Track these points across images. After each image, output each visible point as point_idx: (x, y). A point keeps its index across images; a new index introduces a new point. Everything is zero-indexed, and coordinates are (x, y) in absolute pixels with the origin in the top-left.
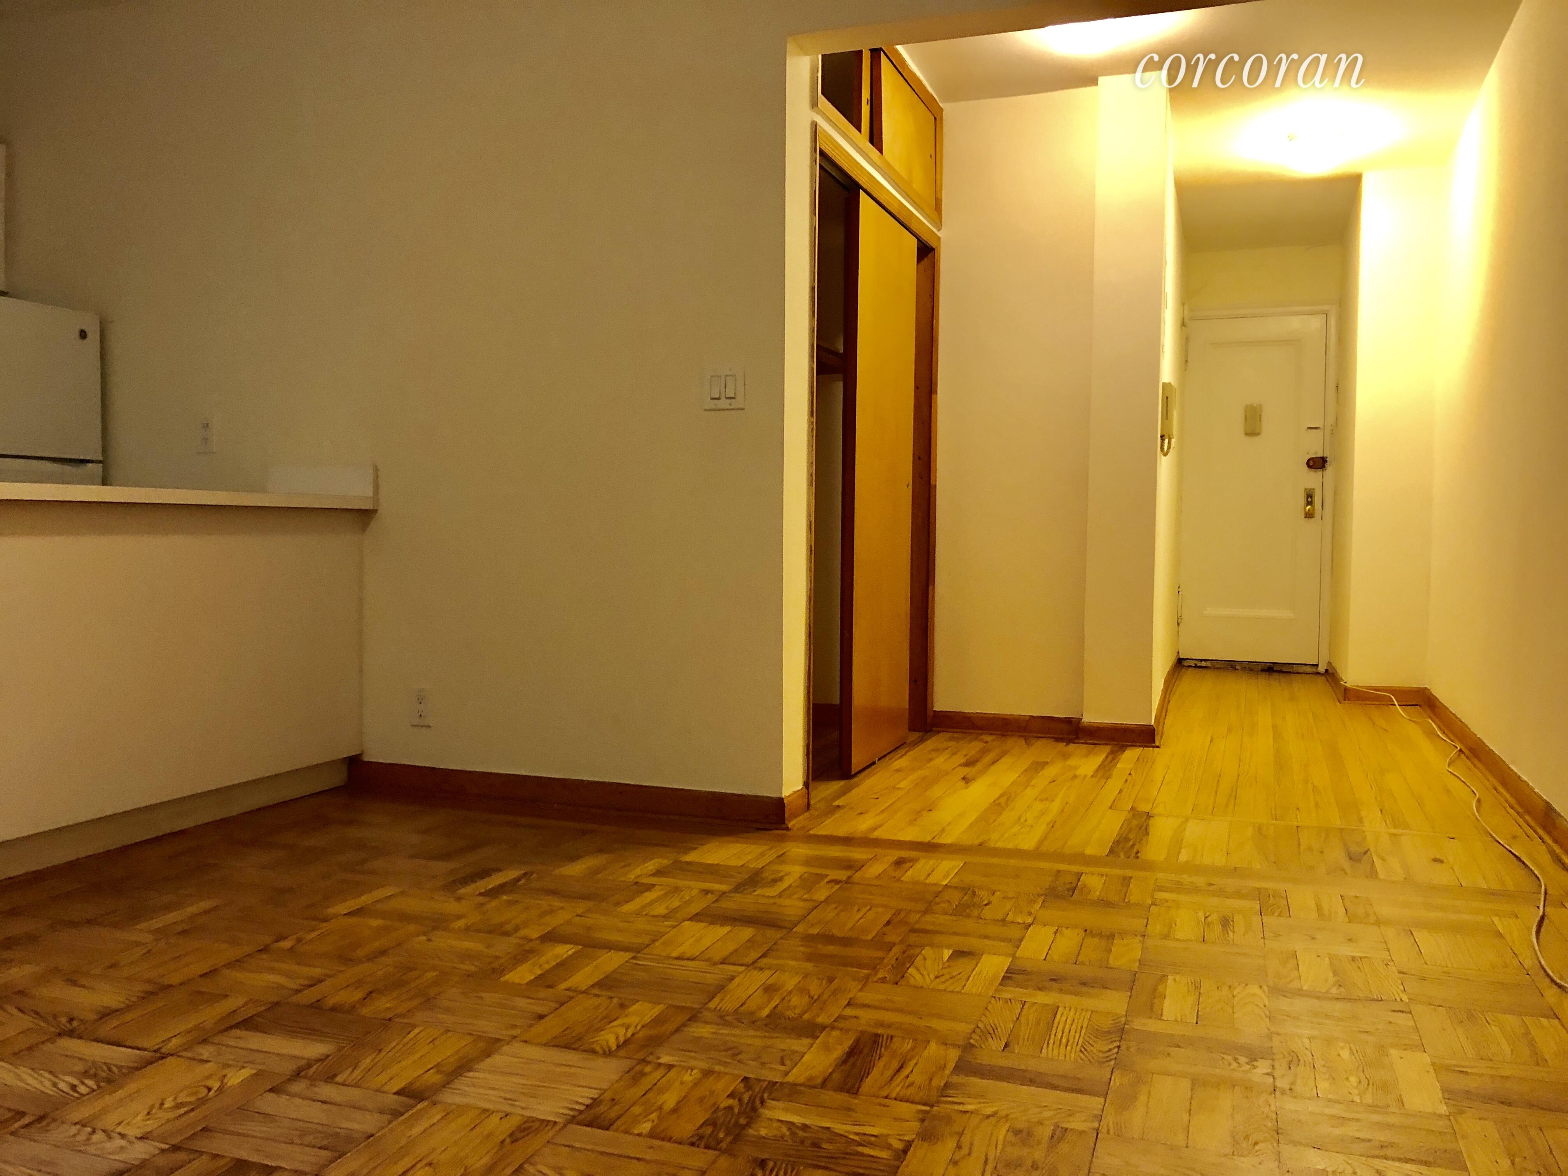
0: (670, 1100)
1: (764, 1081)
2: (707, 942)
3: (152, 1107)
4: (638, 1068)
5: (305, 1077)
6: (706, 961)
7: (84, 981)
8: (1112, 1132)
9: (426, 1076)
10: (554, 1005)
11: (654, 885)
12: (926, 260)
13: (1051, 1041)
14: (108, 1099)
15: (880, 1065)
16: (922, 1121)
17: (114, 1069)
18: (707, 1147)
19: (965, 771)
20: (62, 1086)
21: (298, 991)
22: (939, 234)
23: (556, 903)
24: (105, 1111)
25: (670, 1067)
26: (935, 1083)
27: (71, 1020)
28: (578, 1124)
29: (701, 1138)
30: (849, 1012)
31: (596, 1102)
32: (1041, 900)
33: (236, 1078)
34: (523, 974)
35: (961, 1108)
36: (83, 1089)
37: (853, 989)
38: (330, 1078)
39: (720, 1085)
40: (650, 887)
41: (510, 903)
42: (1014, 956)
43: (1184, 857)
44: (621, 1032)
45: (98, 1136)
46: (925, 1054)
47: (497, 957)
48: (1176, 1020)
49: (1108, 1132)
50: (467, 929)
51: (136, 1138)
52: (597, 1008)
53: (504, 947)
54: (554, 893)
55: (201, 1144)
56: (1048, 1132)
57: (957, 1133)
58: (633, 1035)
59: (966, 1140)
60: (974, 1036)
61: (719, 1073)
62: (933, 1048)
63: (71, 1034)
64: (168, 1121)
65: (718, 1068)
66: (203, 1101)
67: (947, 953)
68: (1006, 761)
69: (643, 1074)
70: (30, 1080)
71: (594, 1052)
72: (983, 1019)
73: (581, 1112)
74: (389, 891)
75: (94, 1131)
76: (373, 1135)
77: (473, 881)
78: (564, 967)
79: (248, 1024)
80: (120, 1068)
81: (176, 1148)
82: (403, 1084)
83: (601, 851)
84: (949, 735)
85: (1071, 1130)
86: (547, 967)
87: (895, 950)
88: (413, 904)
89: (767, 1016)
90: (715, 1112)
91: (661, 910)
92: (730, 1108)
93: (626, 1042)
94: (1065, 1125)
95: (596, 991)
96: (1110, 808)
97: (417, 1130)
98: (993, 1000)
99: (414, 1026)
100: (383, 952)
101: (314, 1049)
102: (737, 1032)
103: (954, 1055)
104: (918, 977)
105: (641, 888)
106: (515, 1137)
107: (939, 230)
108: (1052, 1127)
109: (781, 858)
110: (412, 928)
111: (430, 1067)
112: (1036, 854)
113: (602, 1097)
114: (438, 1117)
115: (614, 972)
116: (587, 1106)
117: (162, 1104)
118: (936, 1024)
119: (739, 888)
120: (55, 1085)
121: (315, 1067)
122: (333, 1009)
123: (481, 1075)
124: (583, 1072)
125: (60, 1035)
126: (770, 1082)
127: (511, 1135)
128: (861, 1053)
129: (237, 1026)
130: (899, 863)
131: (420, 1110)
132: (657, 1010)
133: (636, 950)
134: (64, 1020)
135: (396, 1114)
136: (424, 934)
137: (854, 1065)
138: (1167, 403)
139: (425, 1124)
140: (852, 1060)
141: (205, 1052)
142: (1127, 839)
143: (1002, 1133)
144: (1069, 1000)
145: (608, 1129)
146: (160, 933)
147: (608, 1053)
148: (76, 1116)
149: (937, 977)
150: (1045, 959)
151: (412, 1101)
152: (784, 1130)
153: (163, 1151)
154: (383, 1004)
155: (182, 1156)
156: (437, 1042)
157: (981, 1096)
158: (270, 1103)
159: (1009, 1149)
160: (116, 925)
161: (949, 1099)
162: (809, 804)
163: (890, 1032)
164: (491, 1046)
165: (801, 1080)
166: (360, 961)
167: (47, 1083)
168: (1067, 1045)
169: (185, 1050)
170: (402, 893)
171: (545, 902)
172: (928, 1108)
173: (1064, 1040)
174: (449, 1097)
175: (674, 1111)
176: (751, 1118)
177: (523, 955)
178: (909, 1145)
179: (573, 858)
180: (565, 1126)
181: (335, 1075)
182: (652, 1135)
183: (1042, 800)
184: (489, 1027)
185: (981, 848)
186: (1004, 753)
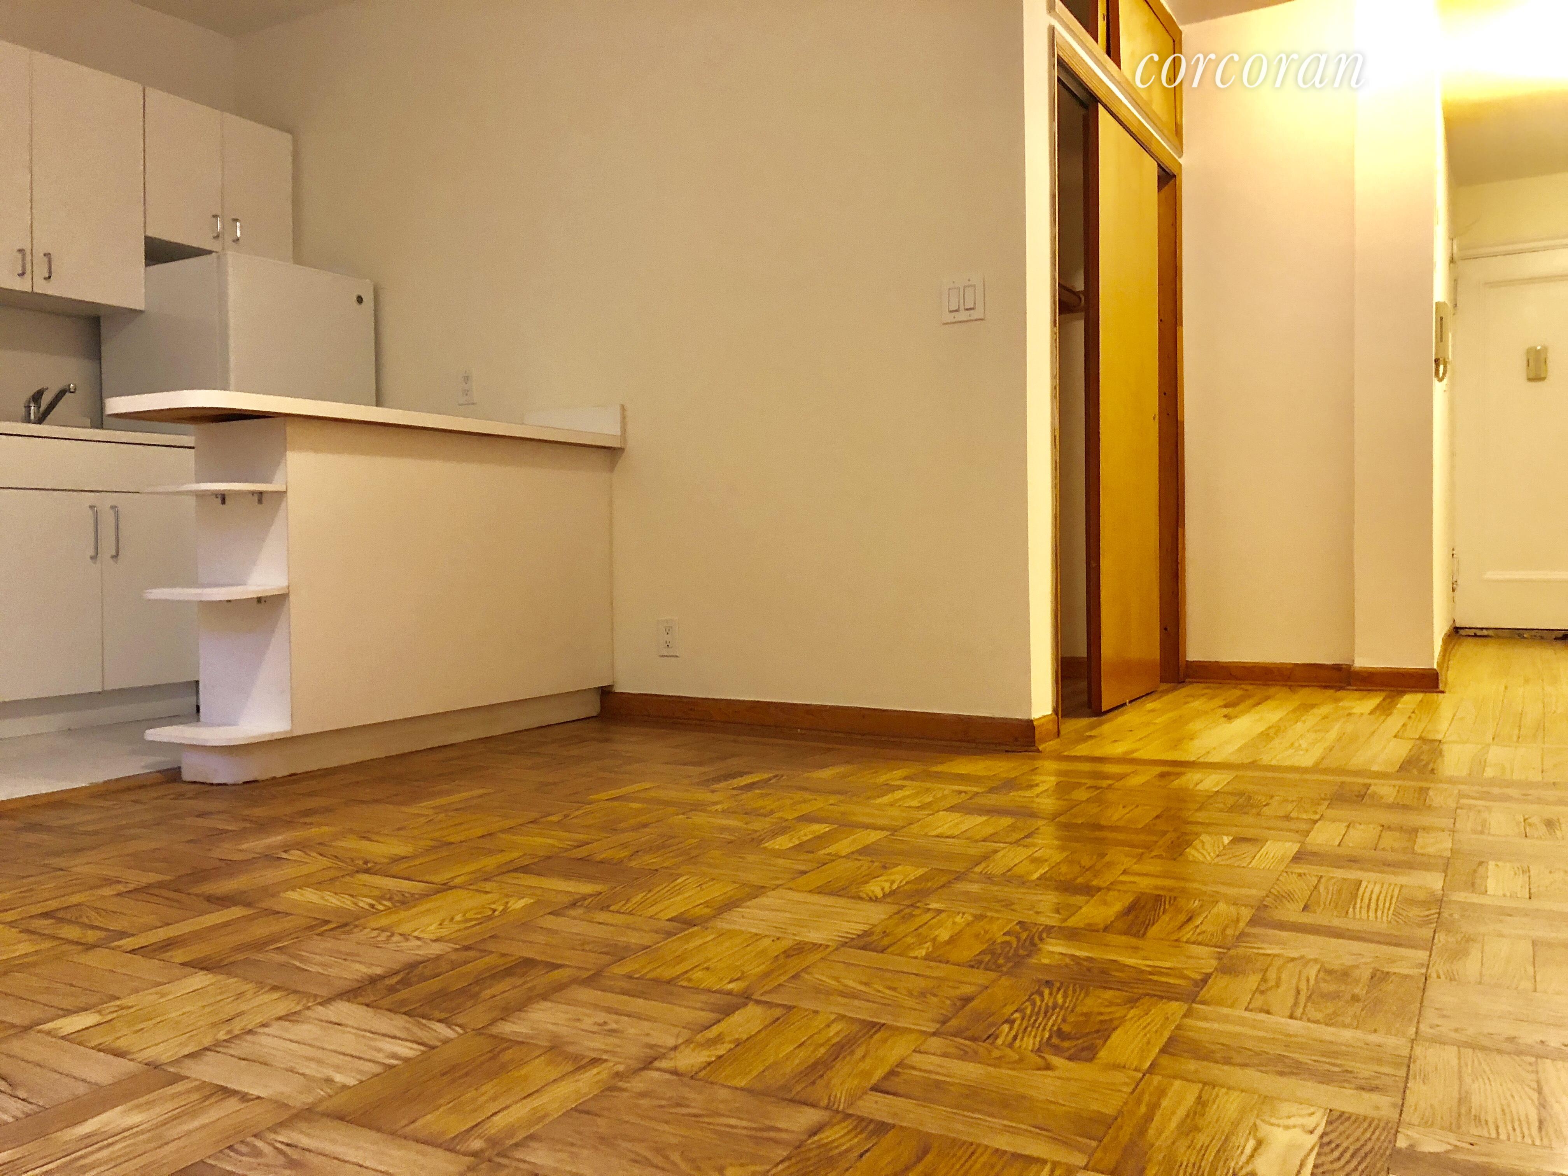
0: (944, 935)
1: (1041, 925)
2: (964, 827)
3: (443, 921)
4: (907, 911)
5: (581, 906)
6: (967, 839)
7: (374, 837)
8: (1443, 977)
9: (697, 909)
10: (815, 865)
11: (904, 786)
12: (1166, 187)
13: (1358, 906)
14: (403, 914)
15: (1165, 918)
16: (1220, 959)
17: (407, 895)
18: (987, 969)
19: (1226, 711)
20: (361, 904)
21: (567, 850)
22: (1180, 160)
23: (807, 795)
24: (400, 922)
25: (939, 912)
26: (1229, 932)
27: (366, 863)
28: (850, 947)
29: (981, 962)
30: (1123, 878)
31: (866, 934)
32: (1327, 803)
33: (517, 904)
34: (782, 843)
35: (1261, 951)
36: (381, 908)
37: (1128, 863)
38: (605, 908)
39: (995, 927)
40: (901, 787)
41: (762, 796)
42: (1303, 843)
43: (1489, 773)
44: (887, 886)
45: (396, 938)
46: (1215, 910)
47: (756, 831)
48: (1504, 895)
49: (1439, 977)
50: (723, 811)
51: (431, 940)
52: (859, 868)
53: (759, 825)
54: (805, 789)
55: (491, 946)
56: (1367, 974)
57: (1261, 970)
58: (898, 887)
59: (1272, 975)
60: (1267, 899)
61: (992, 917)
62: (1222, 907)
63: (367, 871)
64: (459, 930)
65: (989, 914)
66: (490, 918)
67: (1226, 840)
68: (1270, 704)
69: (912, 916)
70: (334, 901)
71: (861, 899)
72: (1276, 887)
73: (853, 939)
74: (647, 785)
75: (393, 935)
76: (650, 947)
77: (725, 780)
78: (821, 840)
79: (525, 869)
80: (413, 895)
81: (467, 948)
82: (674, 914)
83: (847, 762)
84: (1203, 685)
85: (1395, 973)
86: (805, 839)
87: (1168, 835)
88: (672, 794)
89: (1038, 879)
90: (993, 944)
91: (915, 803)
92: (1008, 943)
93: (893, 893)
94: (1386, 970)
95: (856, 856)
96: (1395, 736)
97: (691, 945)
98: (1285, 874)
99: (681, 875)
100: (645, 825)
101: (587, 888)
102: (1006, 889)
103: (1246, 914)
104: (1196, 854)
105: (891, 788)
106: (787, 954)
107: (1180, 157)
108: (1371, 970)
109: (1034, 770)
110: (671, 810)
111: (698, 902)
112: (1315, 769)
113: (874, 930)
114: (712, 937)
115: (872, 843)
116: (858, 936)
117: (452, 919)
118: (1223, 889)
119: (992, 790)
120: (356, 904)
121: (590, 900)
122: (602, 862)
123: (748, 910)
124: (853, 912)
125: (357, 872)
126: (1046, 926)
127: (785, 952)
128: (1144, 907)
129: (515, 870)
130: (1162, 775)
131: (692, 933)
132: (921, 871)
133: (894, 830)
134: (361, 862)
135: (669, 934)
136: (683, 814)
137: (1137, 917)
138: (1441, 324)
139: (698, 942)
140: (1133, 913)
141: (488, 886)
142: (1419, 759)
143: (1312, 972)
144: (1373, 876)
145: (882, 952)
146: (439, 809)
147: (874, 900)
148: (375, 925)
149: (1218, 856)
150: (1339, 845)
151: (685, 926)
152: (1068, 960)
153: (457, 950)
154: (651, 860)
155: (471, 954)
156: (704, 887)
157: (1282, 943)
158: (551, 922)
159: (1322, 985)
160: (402, 803)
161: (1248, 945)
162: (1059, 732)
163: (1173, 894)
164: (758, 891)
165: (1081, 925)
166: (623, 831)
167: (349, 903)
168: (1376, 910)
169: (471, 884)
170: (659, 787)
171: (799, 795)
172: (1225, 951)
173: (1373, 906)
174: (719, 925)
175: (949, 942)
176: (1031, 951)
177: (782, 829)
178: (1208, 976)
179: (822, 766)
180: (837, 949)
181: (609, 906)
182: (927, 958)
183: (1316, 731)
184: (753, 878)
185: (1253, 765)
186: (1267, 698)
